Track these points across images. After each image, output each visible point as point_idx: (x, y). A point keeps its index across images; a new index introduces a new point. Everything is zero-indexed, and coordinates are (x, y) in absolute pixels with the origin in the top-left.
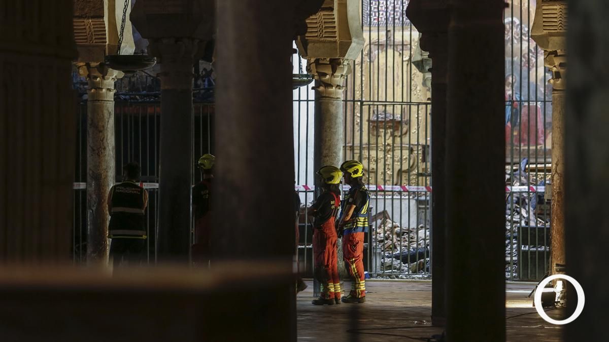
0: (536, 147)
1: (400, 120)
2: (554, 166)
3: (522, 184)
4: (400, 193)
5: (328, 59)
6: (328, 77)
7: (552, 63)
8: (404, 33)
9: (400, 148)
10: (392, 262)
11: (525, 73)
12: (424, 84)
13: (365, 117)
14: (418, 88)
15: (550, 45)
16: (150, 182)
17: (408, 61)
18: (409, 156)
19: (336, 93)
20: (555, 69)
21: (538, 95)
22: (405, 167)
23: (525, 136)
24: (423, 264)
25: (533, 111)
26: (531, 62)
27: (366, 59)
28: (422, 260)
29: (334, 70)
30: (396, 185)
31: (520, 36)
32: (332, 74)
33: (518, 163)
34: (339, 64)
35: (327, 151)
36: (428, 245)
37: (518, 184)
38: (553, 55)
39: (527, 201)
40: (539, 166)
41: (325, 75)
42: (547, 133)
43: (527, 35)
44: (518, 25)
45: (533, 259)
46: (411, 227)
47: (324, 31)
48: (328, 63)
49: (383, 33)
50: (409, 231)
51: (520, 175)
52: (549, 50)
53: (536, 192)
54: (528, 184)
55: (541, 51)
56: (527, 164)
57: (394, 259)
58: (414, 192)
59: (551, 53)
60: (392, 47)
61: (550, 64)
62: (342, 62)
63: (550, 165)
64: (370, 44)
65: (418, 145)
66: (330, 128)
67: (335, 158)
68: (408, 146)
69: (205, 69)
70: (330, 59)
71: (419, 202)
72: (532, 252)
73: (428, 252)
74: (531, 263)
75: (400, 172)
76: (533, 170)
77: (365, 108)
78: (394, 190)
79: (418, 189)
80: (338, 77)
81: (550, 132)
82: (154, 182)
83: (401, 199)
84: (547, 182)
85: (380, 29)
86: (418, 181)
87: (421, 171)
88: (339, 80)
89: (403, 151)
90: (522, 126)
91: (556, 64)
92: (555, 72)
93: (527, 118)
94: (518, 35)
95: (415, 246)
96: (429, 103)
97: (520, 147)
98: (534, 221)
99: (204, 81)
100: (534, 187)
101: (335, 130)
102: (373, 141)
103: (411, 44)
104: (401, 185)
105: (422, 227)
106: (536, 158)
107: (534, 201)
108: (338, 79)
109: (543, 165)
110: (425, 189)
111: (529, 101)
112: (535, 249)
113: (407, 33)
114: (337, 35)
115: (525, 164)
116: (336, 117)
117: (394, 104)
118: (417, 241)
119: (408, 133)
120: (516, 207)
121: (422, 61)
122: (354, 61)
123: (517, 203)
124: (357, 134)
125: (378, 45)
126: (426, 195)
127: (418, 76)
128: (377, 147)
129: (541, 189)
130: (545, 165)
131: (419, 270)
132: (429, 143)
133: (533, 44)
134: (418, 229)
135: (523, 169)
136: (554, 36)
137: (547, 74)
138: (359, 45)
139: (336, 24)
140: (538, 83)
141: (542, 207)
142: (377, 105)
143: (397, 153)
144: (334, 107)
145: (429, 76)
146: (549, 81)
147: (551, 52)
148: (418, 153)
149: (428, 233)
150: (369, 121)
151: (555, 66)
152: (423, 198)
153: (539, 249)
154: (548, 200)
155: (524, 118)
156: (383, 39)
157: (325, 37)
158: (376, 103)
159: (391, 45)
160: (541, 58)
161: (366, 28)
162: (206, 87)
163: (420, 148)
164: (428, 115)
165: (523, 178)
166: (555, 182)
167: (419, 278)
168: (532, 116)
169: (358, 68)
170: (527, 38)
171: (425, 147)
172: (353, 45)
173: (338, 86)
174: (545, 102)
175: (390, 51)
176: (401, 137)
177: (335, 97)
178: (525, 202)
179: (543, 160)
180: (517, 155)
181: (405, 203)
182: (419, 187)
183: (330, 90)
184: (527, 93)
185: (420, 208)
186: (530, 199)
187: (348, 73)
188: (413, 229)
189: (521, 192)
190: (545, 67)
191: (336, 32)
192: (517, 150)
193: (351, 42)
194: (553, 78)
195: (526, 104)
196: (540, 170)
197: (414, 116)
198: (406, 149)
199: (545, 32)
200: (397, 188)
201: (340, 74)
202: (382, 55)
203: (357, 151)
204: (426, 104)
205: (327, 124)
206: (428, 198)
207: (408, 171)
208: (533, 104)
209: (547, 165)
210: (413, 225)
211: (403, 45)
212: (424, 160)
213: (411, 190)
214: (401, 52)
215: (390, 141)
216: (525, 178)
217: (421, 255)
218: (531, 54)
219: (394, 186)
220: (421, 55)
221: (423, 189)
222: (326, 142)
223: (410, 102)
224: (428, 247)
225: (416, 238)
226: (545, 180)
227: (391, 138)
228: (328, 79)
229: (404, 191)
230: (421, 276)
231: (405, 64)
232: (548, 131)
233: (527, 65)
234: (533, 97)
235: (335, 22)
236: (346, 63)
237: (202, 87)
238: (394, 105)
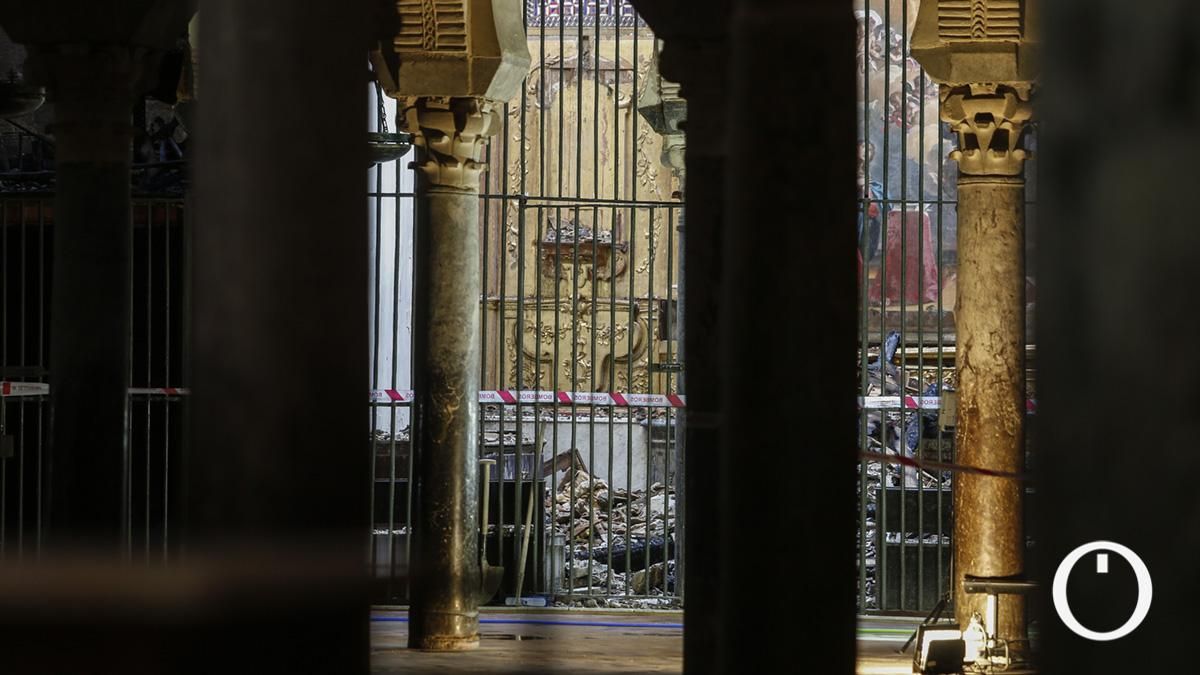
0: (920, 308)
1: (609, 241)
2: (962, 350)
3: (889, 393)
4: (608, 410)
5: (447, 99)
6: (446, 140)
7: (958, 114)
8: (621, 42)
9: (609, 307)
10: (589, 569)
11: (895, 139)
12: (665, 158)
13: (531, 235)
14: (651, 170)
15: (954, 73)
16: (27, 381)
17: (628, 107)
18: (631, 325)
19: (465, 178)
20: (964, 128)
21: (925, 188)
22: (622, 349)
23: (894, 283)
24: (661, 573)
25: (912, 225)
26: (908, 113)
27: (534, 102)
28: (658, 565)
29: (460, 125)
30: (599, 391)
31: (883, 52)
32: (457, 135)
33: (879, 345)
34: (473, 110)
36: (671, 530)
37: (879, 391)
38: (962, 96)
39: (898, 430)
40: (926, 350)
41: (440, 135)
42: (944, 276)
43: (900, 50)
44: (879, 27)
45: (912, 565)
46: (634, 488)
47: (438, 34)
48: (447, 107)
49: (571, 43)
50: (627, 498)
51: (882, 370)
52: (953, 84)
53: (918, 410)
54: (902, 392)
55: (933, 87)
56: (899, 345)
57: (594, 562)
58: (640, 409)
59: (955, 91)
60: (593, 74)
61: (953, 117)
62: (478, 105)
63: (952, 349)
64: (542, 67)
65: (651, 299)
66: (450, 257)
67: (461, 326)
68: (628, 302)
69: (159, 120)
70: (451, 99)
71: (652, 432)
72: (908, 547)
73: (671, 546)
74: (907, 572)
75: (610, 361)
76: (912, 360)
77: (531, 214)
78: (596, 402)
79: (649, 400)
80: (468, 140)
81: (950, 274)
82: (37, 381)
84: (945, 387)
85: (565, 32)
86: (650, 383)
87: (656, 360)
88: (472, 148)
89: (617, 313)
90: (888, 258)
91: (967, 117)
92: (966, 135)
93: (898, 240)
94: (878, 51)
95: (642, 531)
96: (677, 205)
97: (883, 306)
98: (914, 477)
99: (157, 147)
100: (916, 399)
101: (461, 264)
102: (548, 288)
103: (635, 70)
104: (611, 391)
105: (658, 489)
106: (920, 333)
107: (915, 431)
108: (470, 145)
109: (935, 350)
110: (665, 401)
111: (903, 202)
112: (915, 541)
113: (626, 43)
115: (892, 345)
116: (465, 233)
117: (596, 203)
118: (647, 520)
119: (629, 272)
121: (662, 106)
122: (506, 106)
123: (876, 434)
124: (512, 273)
125: (561, 69)
126: (667, 415)
127: (652, 141)
128: (557, 302)
129: (931, 403)
130: (940, 350)
131: (651, 589)
132: (675, 295)
133: (914, 70)
134: (649, 494)
135: (889, 357)
136: (964, 52)
137: (944, 141)
138: (517, 68)
139: (466, 19)
140: (926, 162)
141: (933, 444)
142: (558, 207)
143: (604, 318)
144: (460, 210)
145: (678, 141)
146: (951, 155)
147: (955, 88)
148: (650, 319)
149: (672, 503)
150: (538, 243)
151: (965, 122)
152: (661, 422)
153: (926, 541)
154: (946, 428)
155: (894, 241)
156: (571, 55)
157: (440, 48)
158: (554, 203)
159: (589, 71)
160: (932, 105)
161: (533, 30)
162: (162, 160)
163: (655, 306)
164: (675, 231)
165: (888, 379)
166: (963, 387)
167: (651, 606)
168: (912, 237)
169: (514, 123)
170: (900, 58)
171: (665, 305)
172: (504, 67)
173: (469, 162)
174: (940, 203)
176: (611, 280)
177: (463, 187)
178: (894, 432)
179: (934, 338)
180: (875, 325)
181: (620, 433)
182: (654, 396)
183: (451, 169)
184: (900, 183)
185: (654, 445)
186: (905, 426)
187: (491, 131)
188: (639, 492)
189: (884, 411)
190: (941, 123)
191: (464, 36)
192: (875, 313)
193: (499, 62)
194: (959, 149)
195: (897, 208)
196: (929, 361)
197: (642, 232)
198: (622, 310)
199: (943, 41)
200: (604, 398)
201: (473, 135)
202: (570, 93)
203: (510, 313)
204: (670, 205)
205: (444, 248)
206: (673, 422)
207: (628, 360)
208: (913, 208)
209: (945, 349)
210: (639, 484)
211: (617, 70)
212: (664, 335)
213: (633, 403)
214: (613, 86)
215: (586, 291)
216: (894, 378)
217: (657, 554)
218: (908, 95)
219: (596, 395)
220: (660, 93)
221: (661, 400)
223: (634, 201)
224: (673, 535)
225: (644, 514)
226: (940, 384)
227: (589, 284)
228: (447, 145)
229: (618, 406)
230: (655, 601)
231: (622, 113)
232: (946, 272)
233: (900, 120)
234: (912, 192)
235: (462, 14)
236: (487, 108)
237: (151, 161)
238: (596, 207)
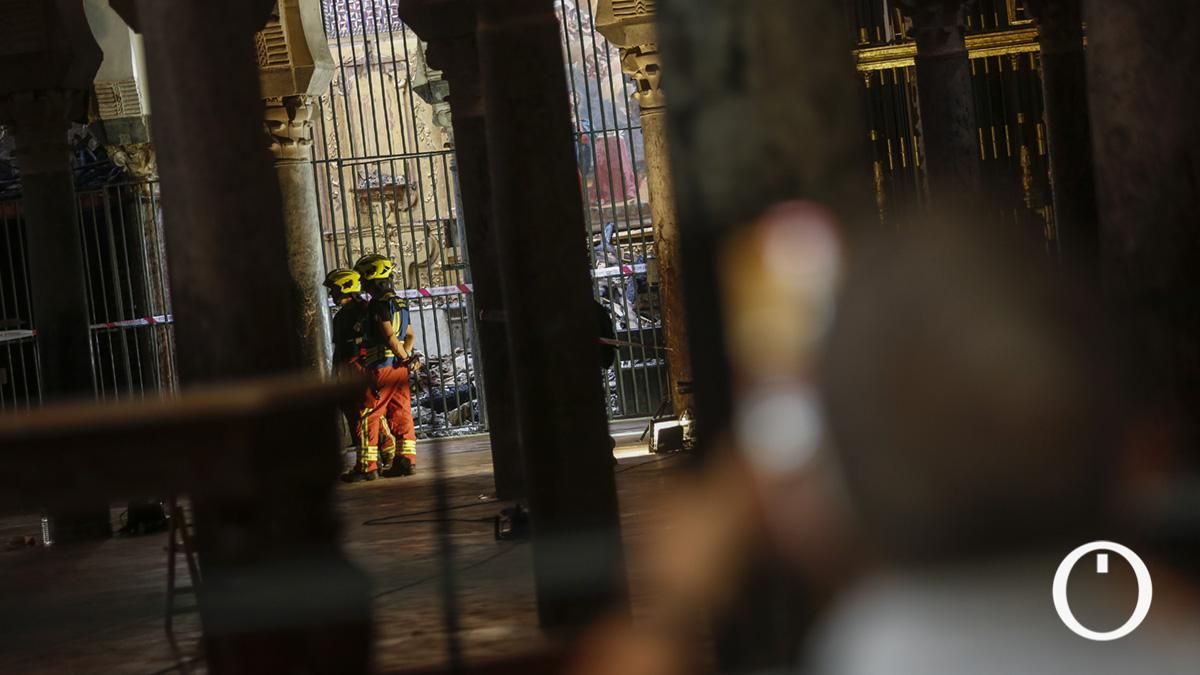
0: (625, 203)
1: (403, 183)
2: (657, 228)
3: (610, 265)
4: (418, 301)
5: (280, 99)
6: (283, 127)
7: (634, 67)
8: (394, 42)
9: (409, 229)
10: (419, 413)
11: (593, 87)
12: (436, 120)
13: (348, 184)
14: (426, 129)
15: (628, 40)
16: (9, 329)
17: (405, 87)
18: (427, 240)
19: (300, 152)
20: (639, 77)
21: (618, 119)
22: (422, 257)
23: (606, 188)
24: (469, 409)
25: (613, 146)
26: (600, 68)
27: (338, 91)
28: (466, 404)
29: (292, 116)
30: (409, 288)
31: (577, 28)
32: (290, 122)
33: (600, 232)
34: (300, 104)
35: (296, 246)
36: (472, 379)
37: (604, 265)
38: (635, 55)
39: (620, 290)
40: (632, 232)
41: (278, 124)
42: (639, 179)
43: (589, 25)
44: (573, 10)
45: (641, 382)
46: (442, 354)
47: (268, 54)
48: (281, 104)
49: (360, 47)
50: (439, 361)
51: (605, 250)
52: (628, 47)
53: (632, 274)
54: (620, 263)
55: (614, 49)
56: (614, 231)
57: (421, 408)
58: (439, 298)
59: (630, 52)
60: (378, 67)
61: (631, 70)
62: (303, 100)
63: (651, 229)
64: (342, 66)
65: (438, 220)
66: (296, 208)
67: (310, 254)
68: (422, 224)
69: (77, 136)
70: (283, 98)
71: (449, 312)
72: (637, 370)
73: (473, 389)
74: (638, 387)
75: (414, 266)
76: (624, 240)
77: (347, 171)
78: (408, 296)
79: (446, 290)
80: (299, 125)
81: (643, 177)
82: (16, 328)
83: (421, 310)
84: (649, 257)
85: (354, 40)
86: (445, 278)
87: (446, 263)
88: (301, 131)
89: (415, 233)
90: (599, 171)
91: (641, 68)
92: (641, 81)
93: (605, 158)
94: (574, 27)
95: (452, 382)
96: (448, 152)
97: (600, 206)
98: (634, 321)
99: (78, 156)
100: (630, 267)
101: (305, 211)
102: (365, 221)
103: (407, 60)
104: (418, 289)
105: (459, 352)
106: (627, 221)
107: (631, 289)
108: (301, 128)
109: (639, 231)
110: (457, 290)
111: (604, 131)
112: (641, 365)
113: (398, 42)
114: (289, 58)
115: (609, 232)
116: (304, 190)
117: (391, 158)
118: (455, 374)
119: (420, 203)
120: (605, 302)
121: (428, 84)
122: (320, 98)
123: (606, 295)
124: (339, 214)
125: (355, 66)
126: (460, 299)
127: (424, 110)
128: (373, 230)
129: (640, 268)
130: (643, 231)
131: (463, 421)
132: (455, 215)
133: (600, 39)
134: (453, 356)
135: (608, 240)
136: (632, 24)
137: (627, 84)
138: (326, 71)
139: (286, 42)
140: (616, 100)
141: (645, 297)
142: (365, 164)
143: (407, 237)
144: (299, 174)
145: (444, 107)
146: (632, 96)
147: (630, 50)
148: (439, 235)
149: (470, 360)
150: (355, 191)
151: (639, 72)
152: (455, 305)
153: (648, 364)
154: (653, 284)
155: (601, 159)
156: (361, 55)
157: (271, 64)
158: (361, 161)
159: (374, 65)
160: (616, 60)
161: (332, 42)
162: (83, 164)
163: (441, 224)
164: (449, 171)
165: (609, 255)
166: (661, 254)
167: (465, 433)
168: (613, 155)
169: (327, 109)
170: (590, 30)
171: (448, 223)
172: (317, 71)
173: (302, 140)
174: (630, 129)
175: (375, 75)
176: (409, 209)
177: (299, 158)
178: (618, 292)
179: (638, 223)
180: (596, 219)
181: (429, 316)
182: (448, 287)
183: (289, 147)
184: (600, 118)
185: (453, 322)
186: (625, 288)
187: (313, 117)
188: (445, 356)
189: (609, 278)
190: (623, 75)
191: (286, 53)
192: (595, 210)
193: (314, 68)
194: (638, 91)
195: (601, 136)
196: (636, 239)
197: (426, 173)
198: (419, 230)
199: (618, 19)
200: (413, 293)
201: (302, 121)
202: (364, 82)
203: (341, 242)
204: (443, 153)
205: (291, 202)
206: (464, 304)
207: (428, 263)
208: (611, 135)
209: (646, 230)
210: (446, 351)
211: (394, 62)
212: (450, 243)
213: (435, 294)
214: (392, 74)
215: (391, 220)
216: (613, 254)
217: (464, 397)
218: (598, 56)
219: (408, 291)
220: (426, 76)
221: (454, 289)
222: (292, 231)
223: (418, 153)
224: (474, 382)
225: (452, 370)
226: (645, 255)
227: (393, 214)
228: (284, 131)
229: (424, 297)
230: (467, 429)
231: (401, 91)
232: (640, 176)
233: (595, 73)
234: (610, 124)
235: (283, 38)
236: (309, 102)
237: (76, 166)
238: (391, 160)
